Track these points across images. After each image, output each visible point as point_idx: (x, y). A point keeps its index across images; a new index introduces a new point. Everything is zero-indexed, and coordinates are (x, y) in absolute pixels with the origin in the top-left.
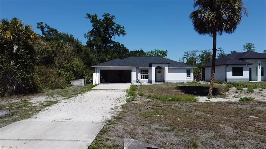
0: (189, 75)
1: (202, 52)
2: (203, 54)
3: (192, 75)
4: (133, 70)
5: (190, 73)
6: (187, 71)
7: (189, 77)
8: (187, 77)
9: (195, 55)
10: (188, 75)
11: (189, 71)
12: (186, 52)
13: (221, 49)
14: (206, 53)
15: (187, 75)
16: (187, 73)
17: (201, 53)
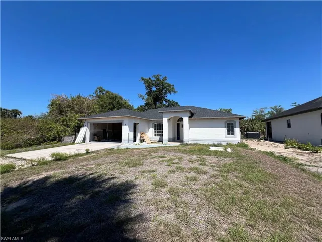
0: (233, 130)
1: (272, 108)
2: (273, 110)
3: (237, 130)
4: (124, 123)
5: (233, 127)
6: (228, 124)
7: (233, 134)
8: (229, 134)
9: (263, 112)
10: (231, 131)
11: (232, 124)
12: (255, 110)
13: (296, 103)
14: (276, 109)
15: (228, 130)
16: (228, 127)
17: (270, 110)
